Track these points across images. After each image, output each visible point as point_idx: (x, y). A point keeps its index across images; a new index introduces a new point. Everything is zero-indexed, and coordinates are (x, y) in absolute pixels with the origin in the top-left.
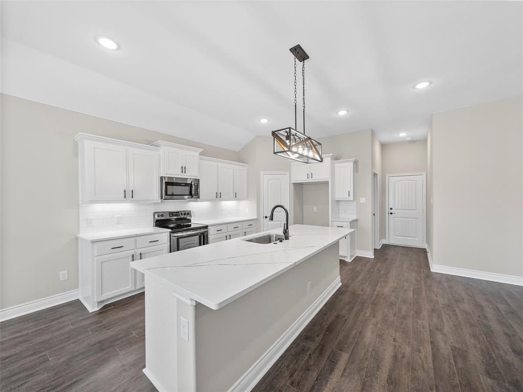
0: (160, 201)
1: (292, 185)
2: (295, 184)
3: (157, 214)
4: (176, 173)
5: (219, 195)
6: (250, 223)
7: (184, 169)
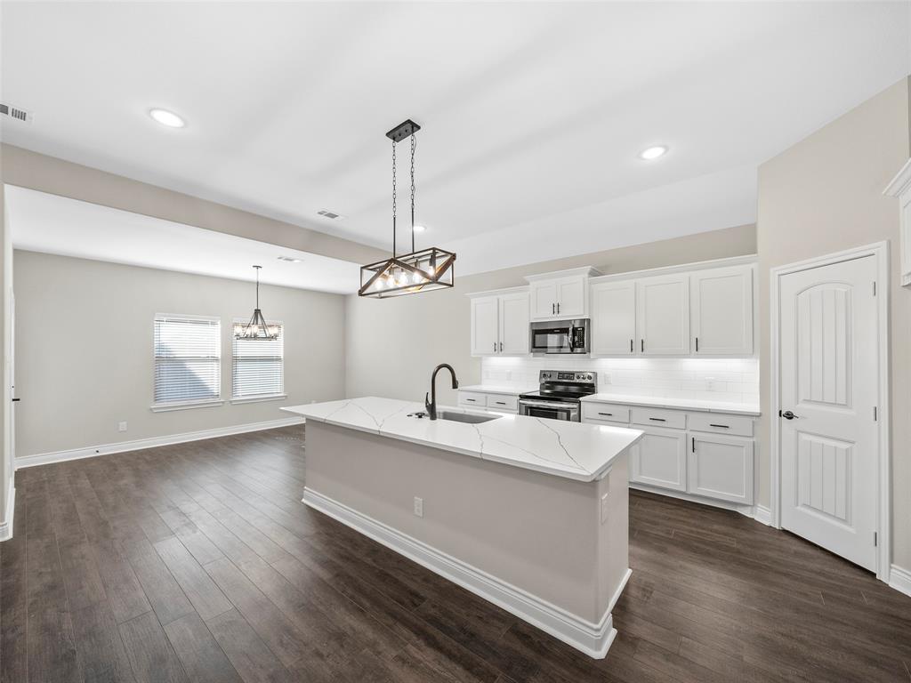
3: (543, 374)
4: (546, 316)
5: (637, 347)
6: (721, 422)
7: (556, 308)
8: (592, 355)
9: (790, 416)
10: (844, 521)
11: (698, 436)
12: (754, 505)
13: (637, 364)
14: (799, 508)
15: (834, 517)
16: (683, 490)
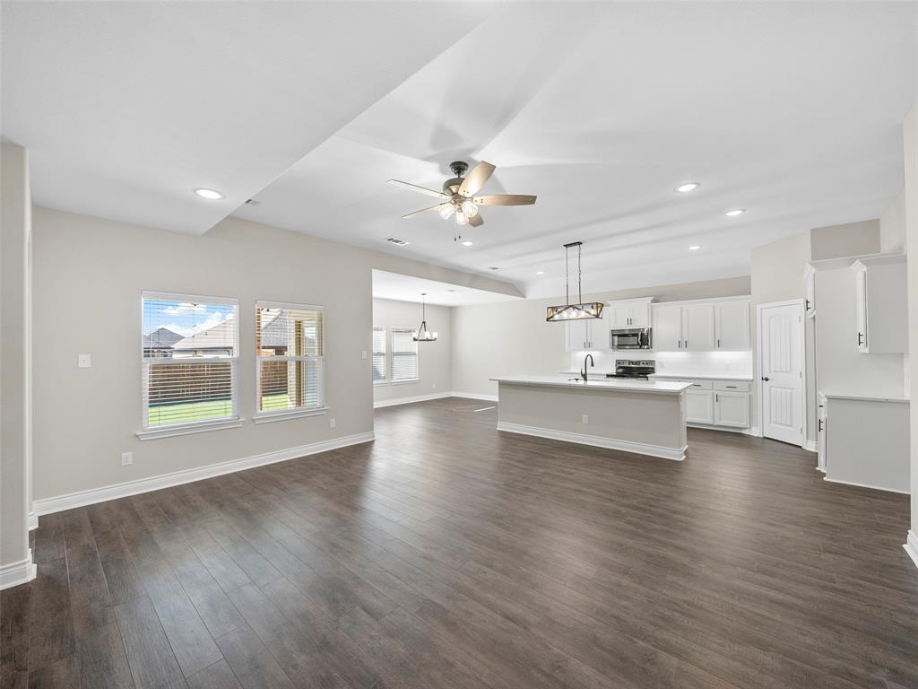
0: (611, 350)
3: (618, 362)
4: (623, 326)
5: (683, 345)
6: (731, 385)
7: (630, 321)
8: (653, 350)
9: (767, 380)
10: (791, 426)
11: (719, 393)
12: (750, 428)
13: (681, 355)
14: (772, 425)
15: (781, 424)
16: (711, 423)
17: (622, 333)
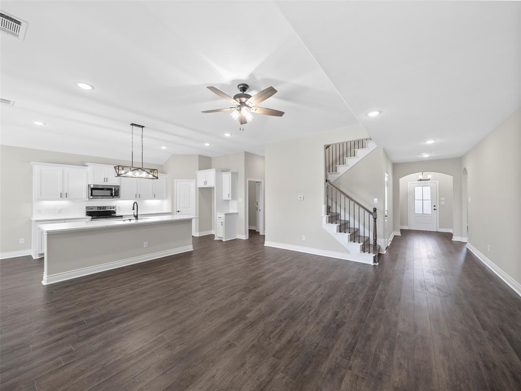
0: (88, 199)
1: (198, 190)
2: (200, 189)
3: (88, 208)
4: (101, 182)
5: (138, 196)
9: (178, 212)
17: (97, 187)
